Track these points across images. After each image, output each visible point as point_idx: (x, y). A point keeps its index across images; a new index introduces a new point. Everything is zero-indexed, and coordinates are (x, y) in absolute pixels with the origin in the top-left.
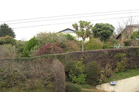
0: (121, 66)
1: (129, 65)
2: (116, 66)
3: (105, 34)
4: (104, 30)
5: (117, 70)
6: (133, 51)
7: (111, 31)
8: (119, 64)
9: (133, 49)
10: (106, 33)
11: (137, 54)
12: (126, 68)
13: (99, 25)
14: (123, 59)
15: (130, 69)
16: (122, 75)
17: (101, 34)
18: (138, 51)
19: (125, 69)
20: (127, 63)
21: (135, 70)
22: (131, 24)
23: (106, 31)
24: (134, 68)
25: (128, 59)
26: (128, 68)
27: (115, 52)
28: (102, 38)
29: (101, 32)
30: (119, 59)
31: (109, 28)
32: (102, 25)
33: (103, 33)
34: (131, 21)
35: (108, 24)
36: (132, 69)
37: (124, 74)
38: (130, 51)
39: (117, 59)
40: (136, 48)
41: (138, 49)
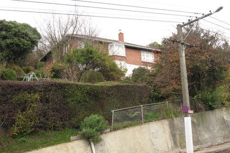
0: (25, 122)
1: (43, 119)
2: (14, 122)
3: (15, 48)
4: (16, 39)
5: (15, 130)
6: (56, 91)
7: (31, 41)
8: (20, 117)
9: (56, 87)
10: (18, 45)
11: (64, 97)
12: (37, 127)
13: (6, 26)
14: (31, 106)
15: (45, 129)
16: (24, 141)
17: (8, 46)
18: (66, 90)
19: (33, 129)
20: (40, 115)
21: (56, 133)
22: (75, 33)
23: (19, 40)
24: (55, 128)
25: (44, 107)
26: (41, 127)
27: (15, 90)
28: (8, 56)
29: (8, 41)
30: (22, 107)
31: (26, 35)
32: (13, 25)
33: (12, 44)
34: (74, 26)
35: (26, 26)
36: (50, 129)
37: (30, 141)
38: (50, 90)
39: (19, 105)
40: (64, 85)
41: (67, 87)
